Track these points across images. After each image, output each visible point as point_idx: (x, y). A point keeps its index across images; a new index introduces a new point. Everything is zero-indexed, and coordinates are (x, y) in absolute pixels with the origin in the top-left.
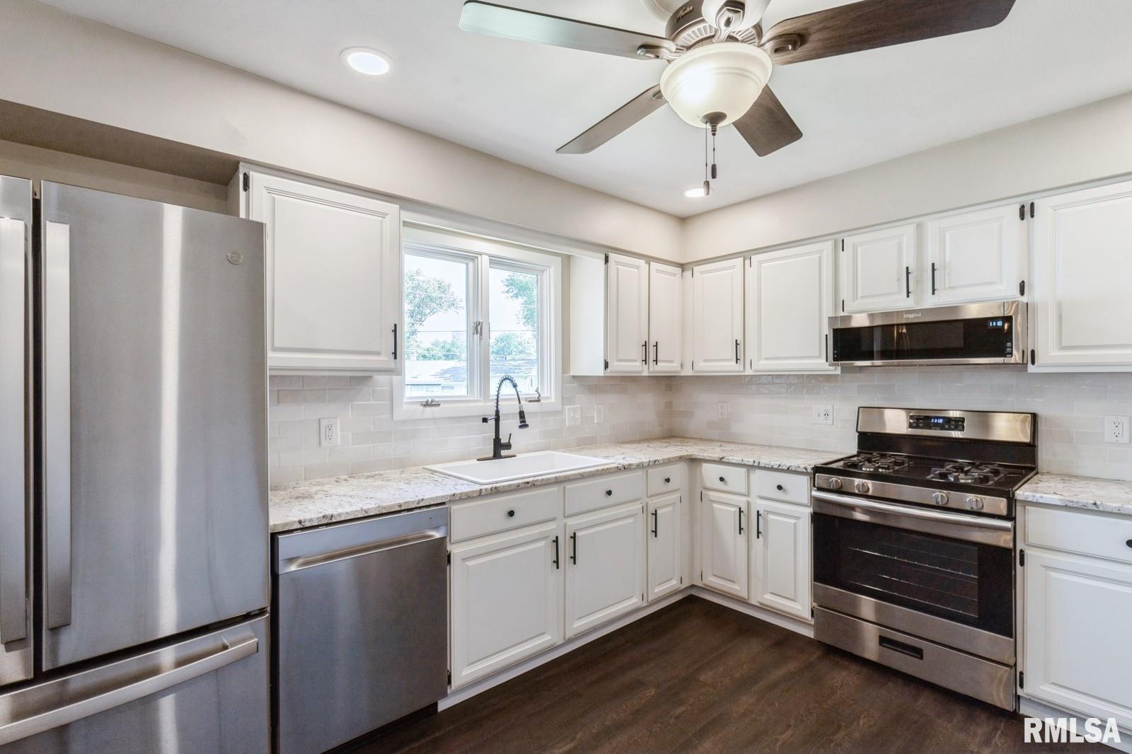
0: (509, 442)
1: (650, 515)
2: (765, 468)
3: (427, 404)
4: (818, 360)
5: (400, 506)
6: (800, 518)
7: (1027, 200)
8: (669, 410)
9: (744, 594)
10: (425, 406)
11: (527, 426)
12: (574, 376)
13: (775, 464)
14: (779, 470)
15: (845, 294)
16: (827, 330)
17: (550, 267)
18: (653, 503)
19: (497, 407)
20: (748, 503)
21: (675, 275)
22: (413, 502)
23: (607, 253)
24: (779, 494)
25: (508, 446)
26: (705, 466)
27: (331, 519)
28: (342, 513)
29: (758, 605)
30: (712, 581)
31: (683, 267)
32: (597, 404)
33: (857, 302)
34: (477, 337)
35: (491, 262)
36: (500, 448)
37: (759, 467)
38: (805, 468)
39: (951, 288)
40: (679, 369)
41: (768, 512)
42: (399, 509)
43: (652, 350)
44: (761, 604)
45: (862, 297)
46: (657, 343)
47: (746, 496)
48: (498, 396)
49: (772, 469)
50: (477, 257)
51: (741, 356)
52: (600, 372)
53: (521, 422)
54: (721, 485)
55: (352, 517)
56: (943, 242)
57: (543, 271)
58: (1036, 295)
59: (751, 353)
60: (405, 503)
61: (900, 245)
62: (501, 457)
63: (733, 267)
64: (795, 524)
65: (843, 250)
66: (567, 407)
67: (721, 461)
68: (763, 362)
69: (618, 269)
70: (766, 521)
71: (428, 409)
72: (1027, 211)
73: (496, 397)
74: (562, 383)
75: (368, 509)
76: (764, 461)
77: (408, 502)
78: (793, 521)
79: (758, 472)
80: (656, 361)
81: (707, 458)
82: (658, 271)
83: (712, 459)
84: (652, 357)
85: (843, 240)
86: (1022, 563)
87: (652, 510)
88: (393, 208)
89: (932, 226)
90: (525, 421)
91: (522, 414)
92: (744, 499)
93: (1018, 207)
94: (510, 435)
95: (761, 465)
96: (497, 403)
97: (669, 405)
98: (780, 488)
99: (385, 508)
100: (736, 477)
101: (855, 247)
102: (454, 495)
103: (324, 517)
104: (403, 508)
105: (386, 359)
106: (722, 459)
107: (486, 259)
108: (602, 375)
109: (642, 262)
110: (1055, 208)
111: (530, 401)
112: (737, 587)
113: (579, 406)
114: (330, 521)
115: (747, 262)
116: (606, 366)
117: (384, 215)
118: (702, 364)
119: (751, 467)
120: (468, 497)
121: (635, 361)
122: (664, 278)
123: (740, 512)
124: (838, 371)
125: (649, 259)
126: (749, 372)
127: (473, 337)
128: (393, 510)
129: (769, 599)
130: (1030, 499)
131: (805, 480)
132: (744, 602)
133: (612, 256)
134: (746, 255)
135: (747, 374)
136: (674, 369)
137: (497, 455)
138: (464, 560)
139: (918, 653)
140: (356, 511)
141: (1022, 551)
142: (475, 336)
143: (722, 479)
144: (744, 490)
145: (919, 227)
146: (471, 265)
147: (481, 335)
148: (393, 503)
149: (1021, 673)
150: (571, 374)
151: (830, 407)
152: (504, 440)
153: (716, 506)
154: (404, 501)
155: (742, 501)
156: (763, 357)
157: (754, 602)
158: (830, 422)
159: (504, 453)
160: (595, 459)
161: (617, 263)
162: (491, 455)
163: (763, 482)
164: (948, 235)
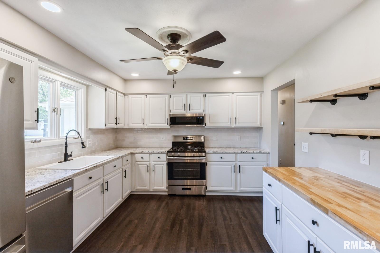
0: (71, 154)
1: (123, 172)
2: (155, 153)
3: (35, 142)
4: (166, 124)
5: (57, 182)
6: (164, 165)
7: (205, 94)
8: (116, 140)
9: (149, 189)
10: (34, 142)
11: (85, 147)
12: (89, 129)
13: (158, 151)
14: (159, 153)
15: (171, 108)
16: (168, 117)
17: (82, 89)
18: (124, 168)
19: (66, 141)
20: (150, 163)
21: (123, 97)
22: (61, 179)
23: (106, 88)
24: (159, 160)
25: (71, 156)
26: (136, 155)
27: (31, 192)
28: (36, 189)
29: (152, 190)
30: (138, 188)
31: (124, 94)
32: (96, 138)
33: (174, 110)
34: (54, 114)
35: (61, 85)
36: (67, 157)
37: (153, 153)
38: (166, 152)
39: (192, 109)
40: (123, 126)
41: (155, 165)
42: (57, 183)
43: (118, 120)
44: (153, 190)
45: (175, 109)
46: (119, 118)
47: (149, 161)
48: (67, 137)
49: (157, 153)
50: (55, 82)
51: (144, 123)
52: (104, 127)
53: (83, 146)
54: (142, 160)
55: (40, 190)
56: (191, 99)
57: (78, 90)
58: (206, 112)
59: (147, 122)
60: (58, 180)
61: (183, 98)
62: (68, 160)
63: (142, 97)
64: (163, 166)
65: (171, 97)
66: (87, 140)
67: (142, 153)
68: (150, 124)
69: (109, 93)
70: (155, 167)
71: (35, 144)
72: (205, 96)
73: (66, 137)
74: (86, 131)
75: (46, 185)
76: (155, 151)
77: (60, 180)
78: (162, 166)
79: (153, 154)
80: (119, 124)
81: (138, 152)
82: (119, 95)
83: (139, 152)
84: (118, 122)
85: (171, 95)
86: (207, 165)
87: (124, 170)
88: (35, 59)
89: (189, 96)
90: (84, 146)
91: (83, 143)
92: (149, 162)
93: (203, 95)
94: (72, 151)
95: (154, 152)
96: (66, 140)
97: (116, 137)
98: (159, 158)
99: (51, 183)
100: (146, 156)
101: (173, 97)
102: (74, 174)
103: (28, 192)
104: (58, 182)
105: (32, 123)
106: (142, 152)
107: (59, 83)
108: (104, 128)
109: (115, 92)
110: (209, 96)
111: (75, 138)
112: (146, 187)
113: (91, 139)
114: (31, 193)
115: (146, 96)
116: (106, 125)
117: (31, 62)
118: (131, 125)
119: (150, 153)
120: (78, 174)
121: (113, 124)
122: (120, 97)
123: (148, 166)
124: (170, 127)
125: (117, 91)
126: (146, 127)
127: (52, 114)
128: (54, 184)
129: (156, 188)
130: (208, 152)
131: (165, 155)
132: (148, 191)
133: (108, 89)
134: (146, 95)
135: (145, 128)
136: (122, 126)
137: (66, 160)
138: (76, 198)
139: (190, 189)
140: (41, 187)
141: (206, 163)
142: (53, 113)
143: (142, 158)
144: (148, 160)
145: (187, 95)
146: (51, 84)
147: (57, 113)
148: (54, 181)
149: (206, 187)
150: (89, 128)
151: (165, 136)
152: (69, 153)
153: (140, 166)
154: (58, 179)
155: (148, 163)
156: (150, 123)
157: (151, 190)
158: (165, 140)
159: (69, 158)
160: (108, 156)
161: (109, 91)
162: (63, 159)
163: (154, 157)
164: (192, 98)
